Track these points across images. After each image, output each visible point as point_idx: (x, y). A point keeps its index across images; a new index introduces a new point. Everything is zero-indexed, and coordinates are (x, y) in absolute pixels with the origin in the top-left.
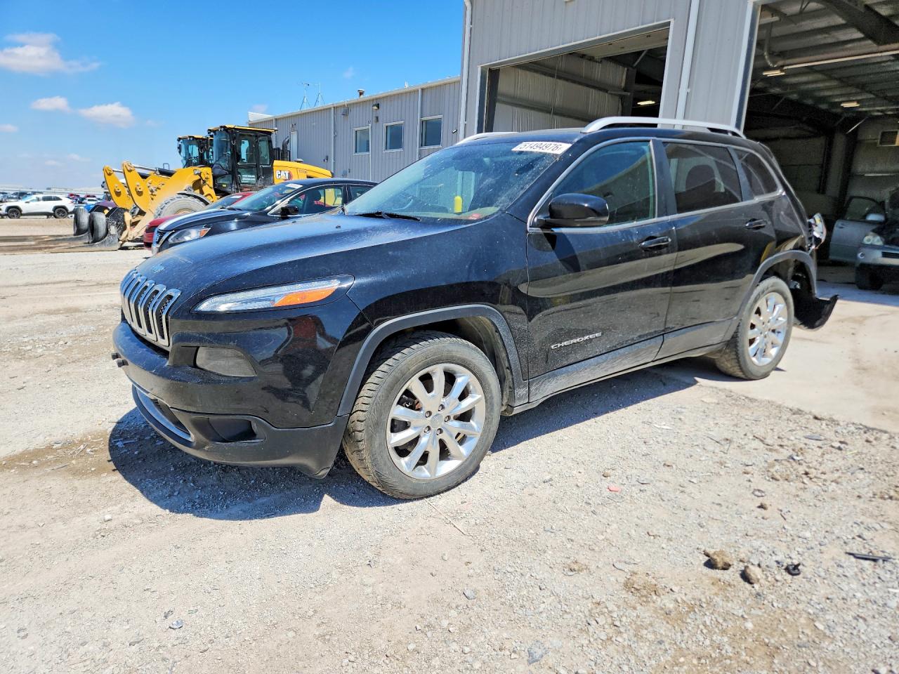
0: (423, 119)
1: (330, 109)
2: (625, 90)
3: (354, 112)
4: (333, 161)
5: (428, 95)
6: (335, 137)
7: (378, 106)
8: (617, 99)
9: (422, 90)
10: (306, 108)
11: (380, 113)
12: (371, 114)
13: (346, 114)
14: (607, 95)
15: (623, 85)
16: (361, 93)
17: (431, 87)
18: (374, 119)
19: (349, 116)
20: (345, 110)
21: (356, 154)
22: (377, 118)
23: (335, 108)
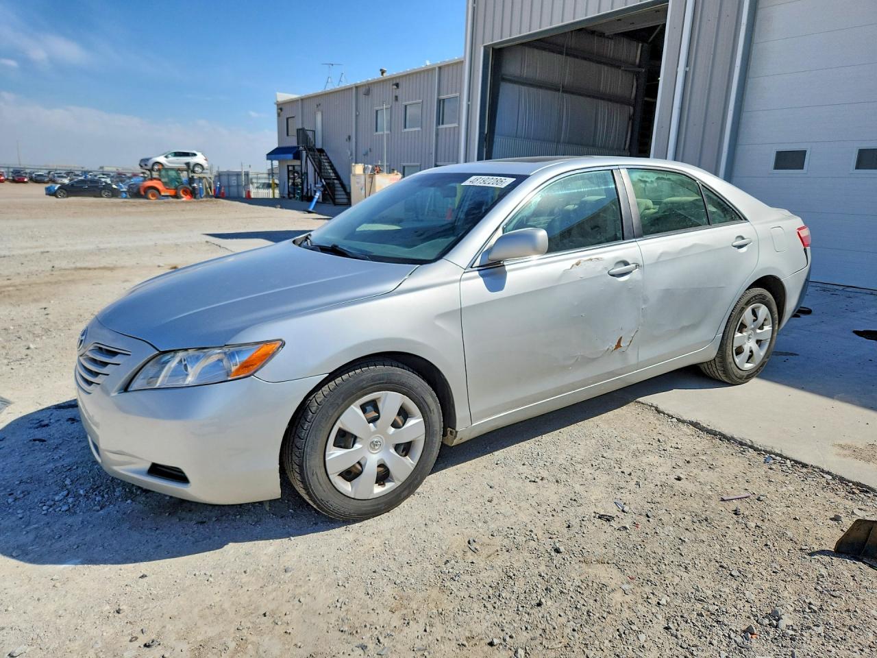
0: (442, 97)
1: (351, 89)
2: (639, 66)
3: (375, 91)
4: (354, 139)
5: (444, 73)
6: (357, 116)
7: (397, 85)
8: (630, 75)
9: (440, 68)
10: (330, 88)
11: (399, 92)
12: (391, 93)
13: (367, 93)
14: (620, 71)
15: (638, 61)
16: (383, 72)
17: (448, 65)
18: (394, 99)
19: (370, 96)
20: (366, 89)
21: (377, 133)
22: (396, 97)
23: (357, 87)
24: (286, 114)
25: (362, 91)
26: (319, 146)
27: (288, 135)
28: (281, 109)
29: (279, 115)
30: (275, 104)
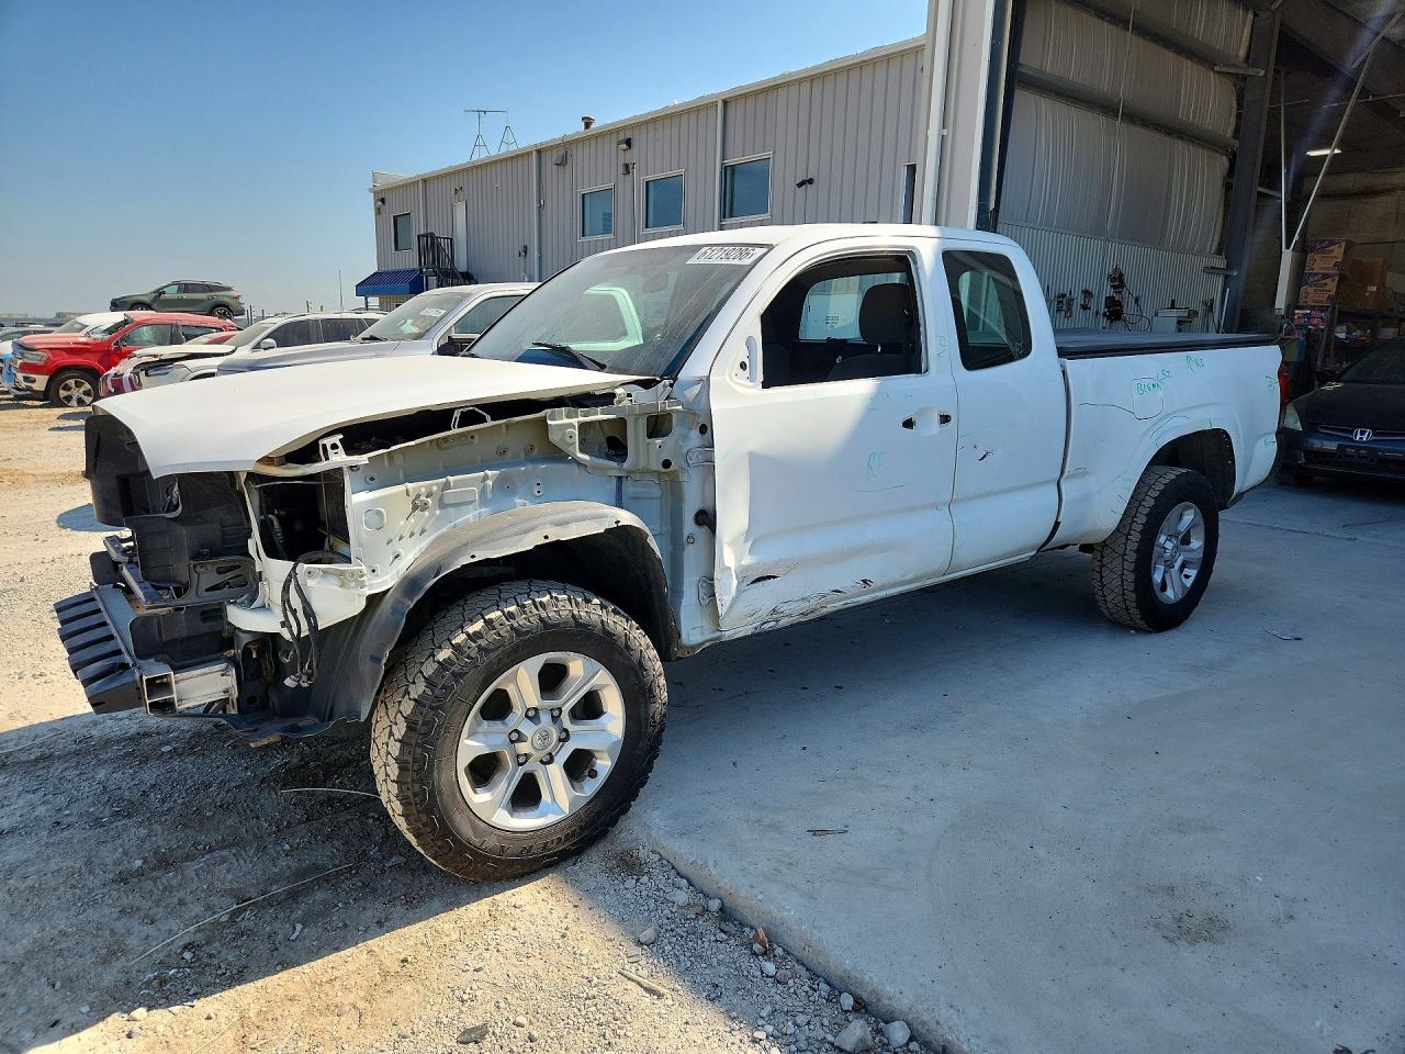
0: (729, 162)
1: (529, 154)
2: (1247, 62)
3: (579, 157)
4: (536, 254)
5: (736, 112)
6: (540, 207)
7: (628, 142)
8: (1228, 83)
9: (725, 102)
10: (481, 155)
11: (632, 156)
12: (613, 159)
13: (563, 163)
14: (1212, 75)
15: (1242, 53)
16: (588, 123)
17: (745, 96)
18: (621, 169)
19: (568, 167)
20: (561, 154)
21: (584, 239)
22: (627, 166)
23: (539, 152)
24: (393, 209)
25: (550, 159)
26: (462, 266)
27: (396, 249)
28: (383, 201)
29: (378, 211)
30: (370, 190)
